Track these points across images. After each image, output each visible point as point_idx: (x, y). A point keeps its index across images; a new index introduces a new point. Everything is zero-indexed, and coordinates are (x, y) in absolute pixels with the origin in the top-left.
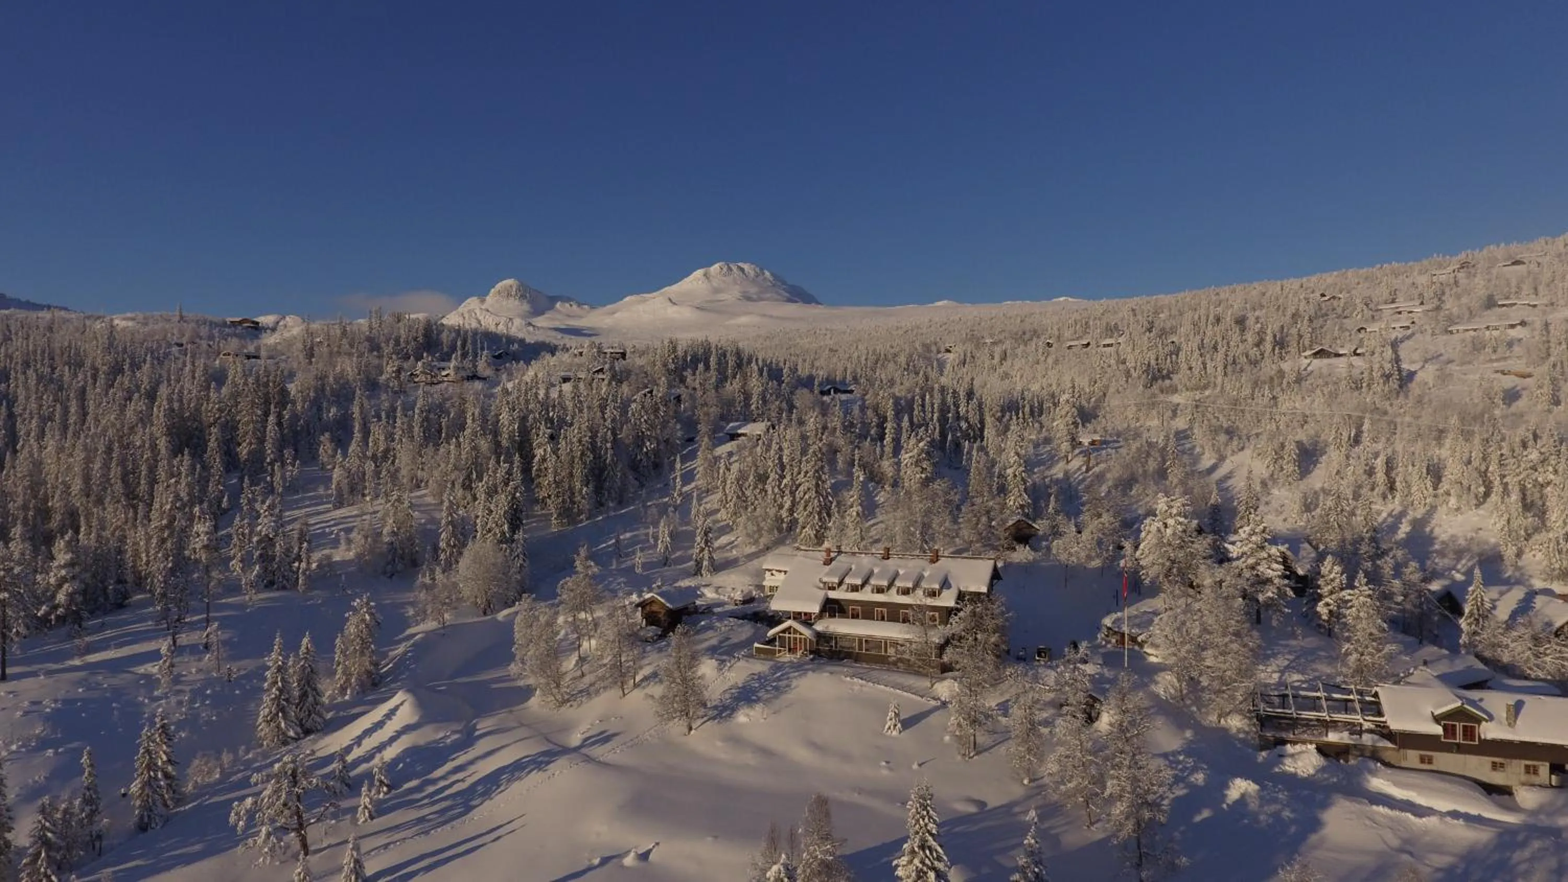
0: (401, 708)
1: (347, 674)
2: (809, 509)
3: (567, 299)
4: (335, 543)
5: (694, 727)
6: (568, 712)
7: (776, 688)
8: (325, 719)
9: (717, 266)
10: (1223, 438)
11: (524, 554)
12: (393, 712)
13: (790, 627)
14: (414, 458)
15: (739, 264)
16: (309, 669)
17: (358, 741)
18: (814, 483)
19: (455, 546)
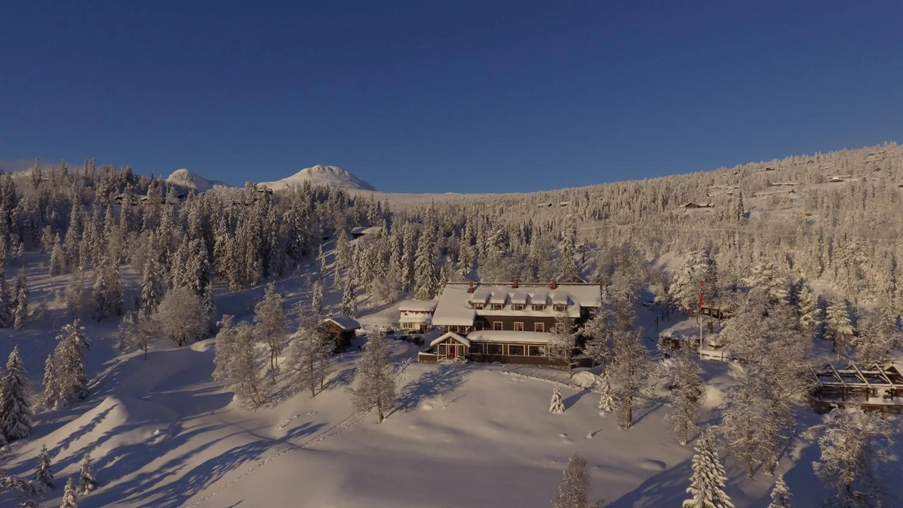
0: (111, 411)
1: (56, 389)
2: (425, 272)
3: (221, 183)
4: (52, 297)
5: (385, 416)
6: (264, 411)
7: (450, 383)
8: (30, 428)
9: (316, 167)
10: (656, 244)
11: (213, 302)
12: (102, 416)
13: (449, 338)
14: (120, 240)
15: (330, 167)
16: (16, 381)
17: (66, 443)
18: (428, 255)
19: (154, 297)
